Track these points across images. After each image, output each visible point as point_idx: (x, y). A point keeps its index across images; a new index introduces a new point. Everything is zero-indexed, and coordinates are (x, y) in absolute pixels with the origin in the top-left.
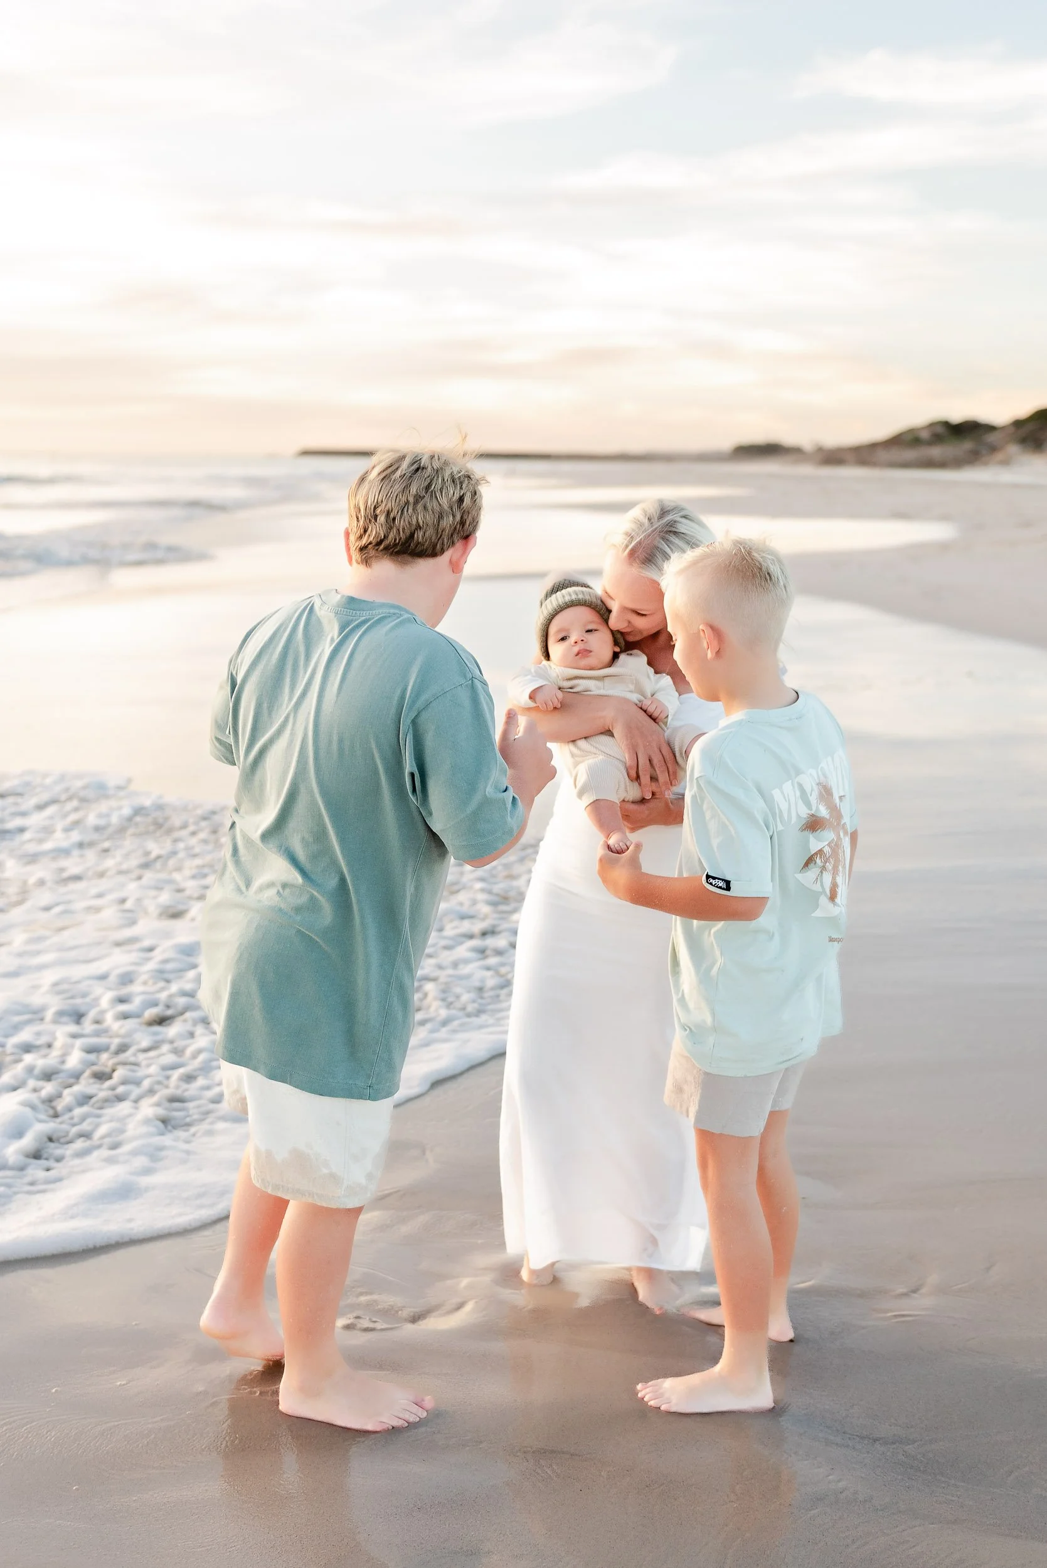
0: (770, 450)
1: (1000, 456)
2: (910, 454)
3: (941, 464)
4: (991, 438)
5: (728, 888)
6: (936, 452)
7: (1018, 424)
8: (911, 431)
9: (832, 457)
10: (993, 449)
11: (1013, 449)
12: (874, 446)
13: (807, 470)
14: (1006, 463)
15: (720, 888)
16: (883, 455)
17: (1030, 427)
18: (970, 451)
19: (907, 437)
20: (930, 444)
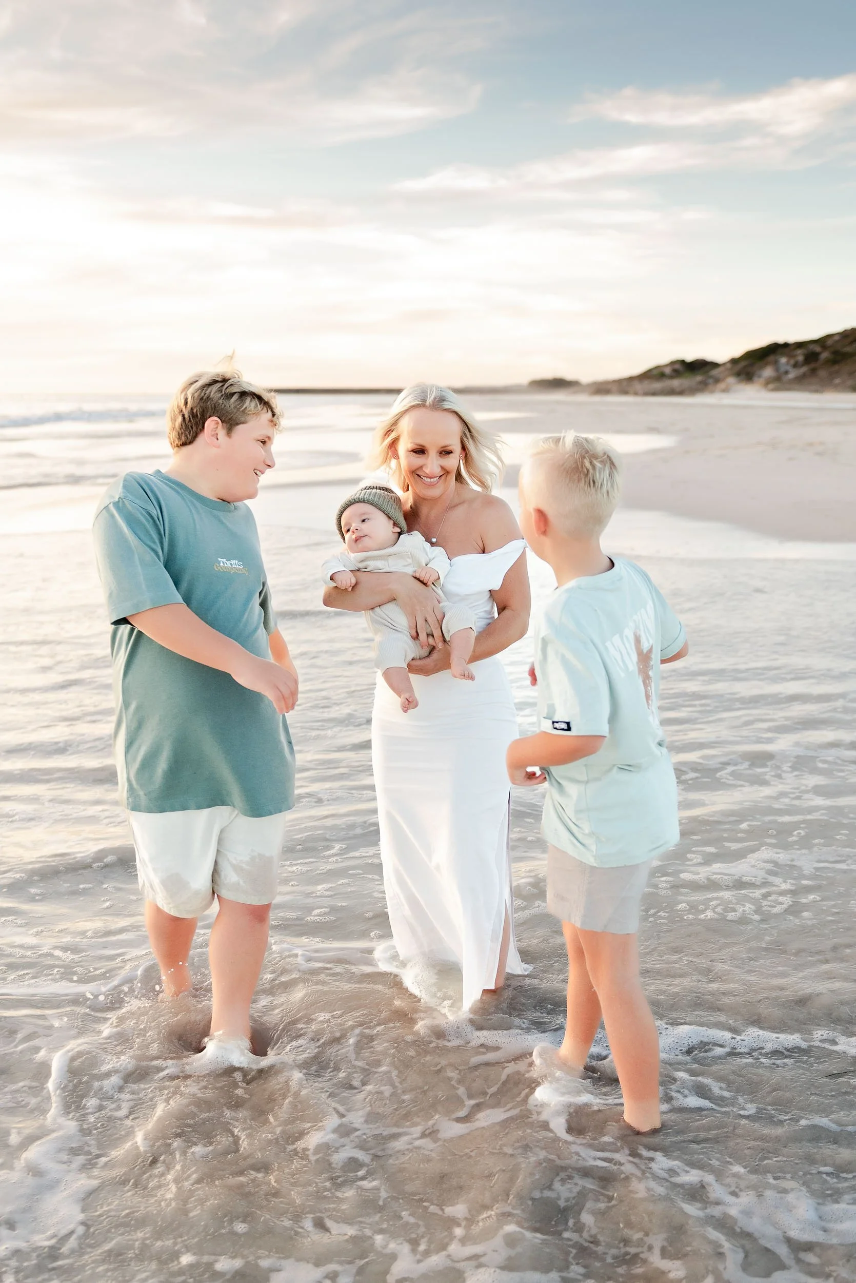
0: (558, 384)
1: (722, 385)
2: (658, 385)
3: (681, 393)
4: (715, 372)
5: (569, 729)
6: (676, 383)
7: (734, 361)
8: (657, 367)
9: (602, 388)
10: (717, 381)
11: (731, 380)
12: (631, 379)
13: (583, 398)
14: (726, 390)
15: (563, 729)
16: (638, 386)
17: (743, 364)
18: (700, 383)
19: (655, 372)
20: (671, 377)
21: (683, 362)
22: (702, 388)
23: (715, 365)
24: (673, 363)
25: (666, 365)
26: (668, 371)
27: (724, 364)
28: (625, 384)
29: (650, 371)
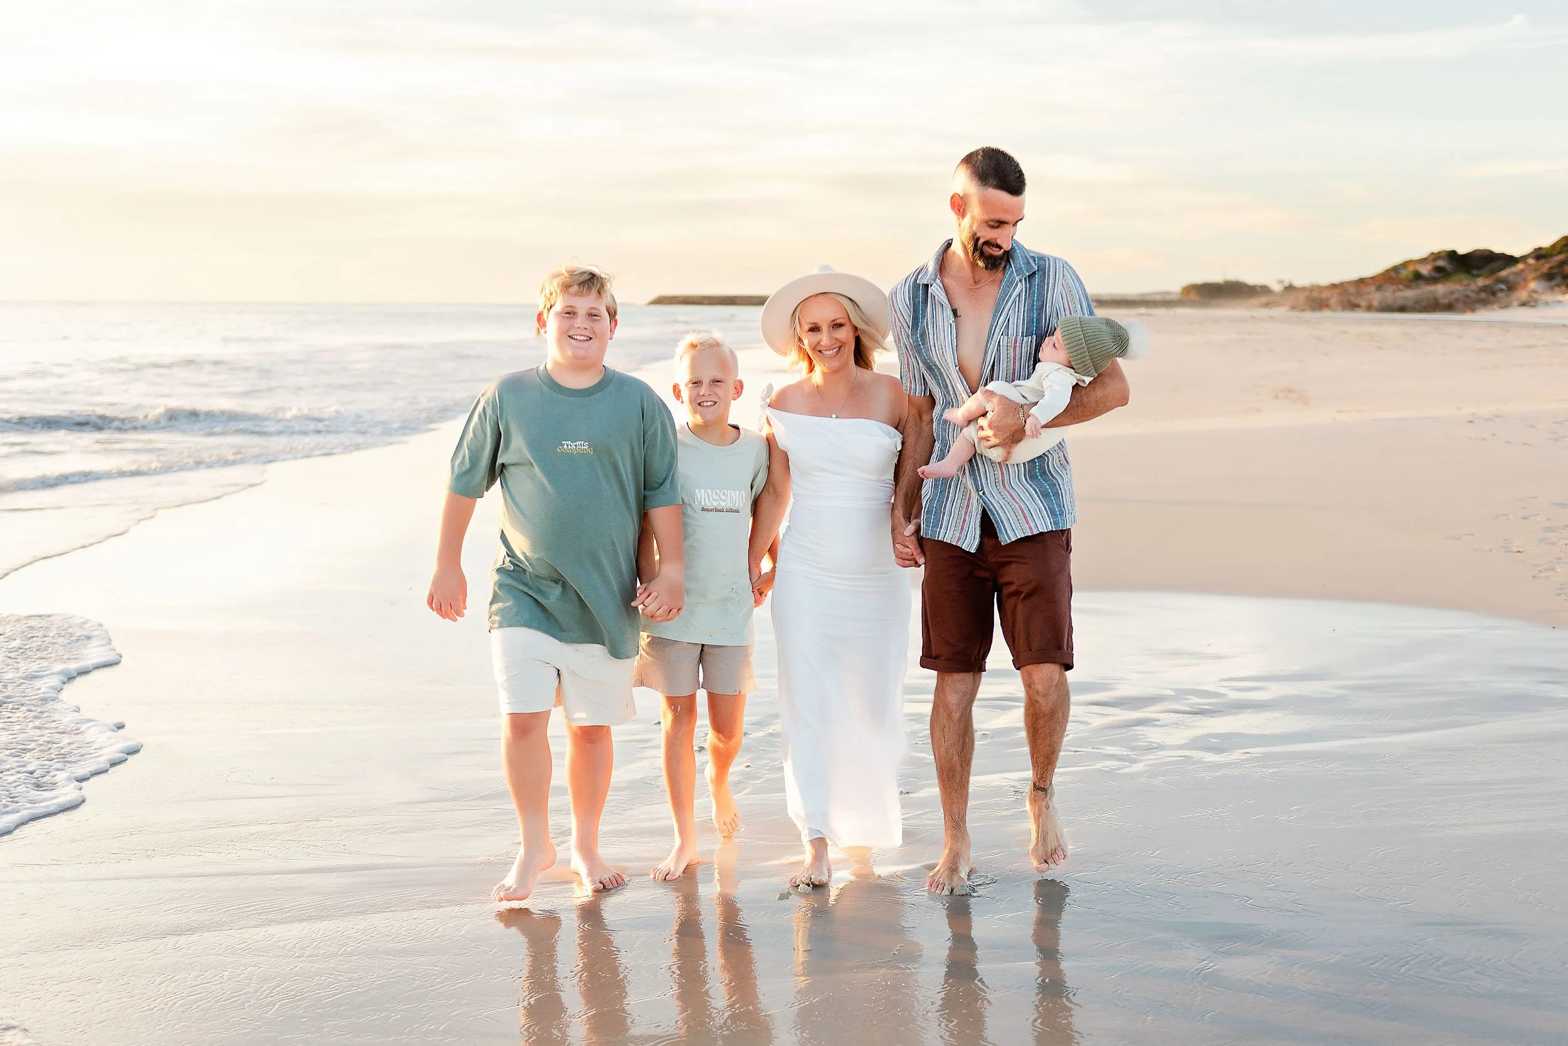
1: (1520, 295)
2: (1409, 294)
3: (1449, 306)
4: (1507, 272)
6: (1440, 291)
7: (1540, 254)
10: (1512, 287)
11: (1536, 286)
16: (1375, 296)
17: (1556, 259)
18: (1484, 289)
19: (1404, 273)
20: (1431, 280)
21: (1452, 255)
22: (1488, 297)
23: (1510, 260)
24: (1436, 256)
25: (1423, 261)
26: (1425, 270)
27: (1524, 258)
28: (1352, 290)
29: (1396, 269)
